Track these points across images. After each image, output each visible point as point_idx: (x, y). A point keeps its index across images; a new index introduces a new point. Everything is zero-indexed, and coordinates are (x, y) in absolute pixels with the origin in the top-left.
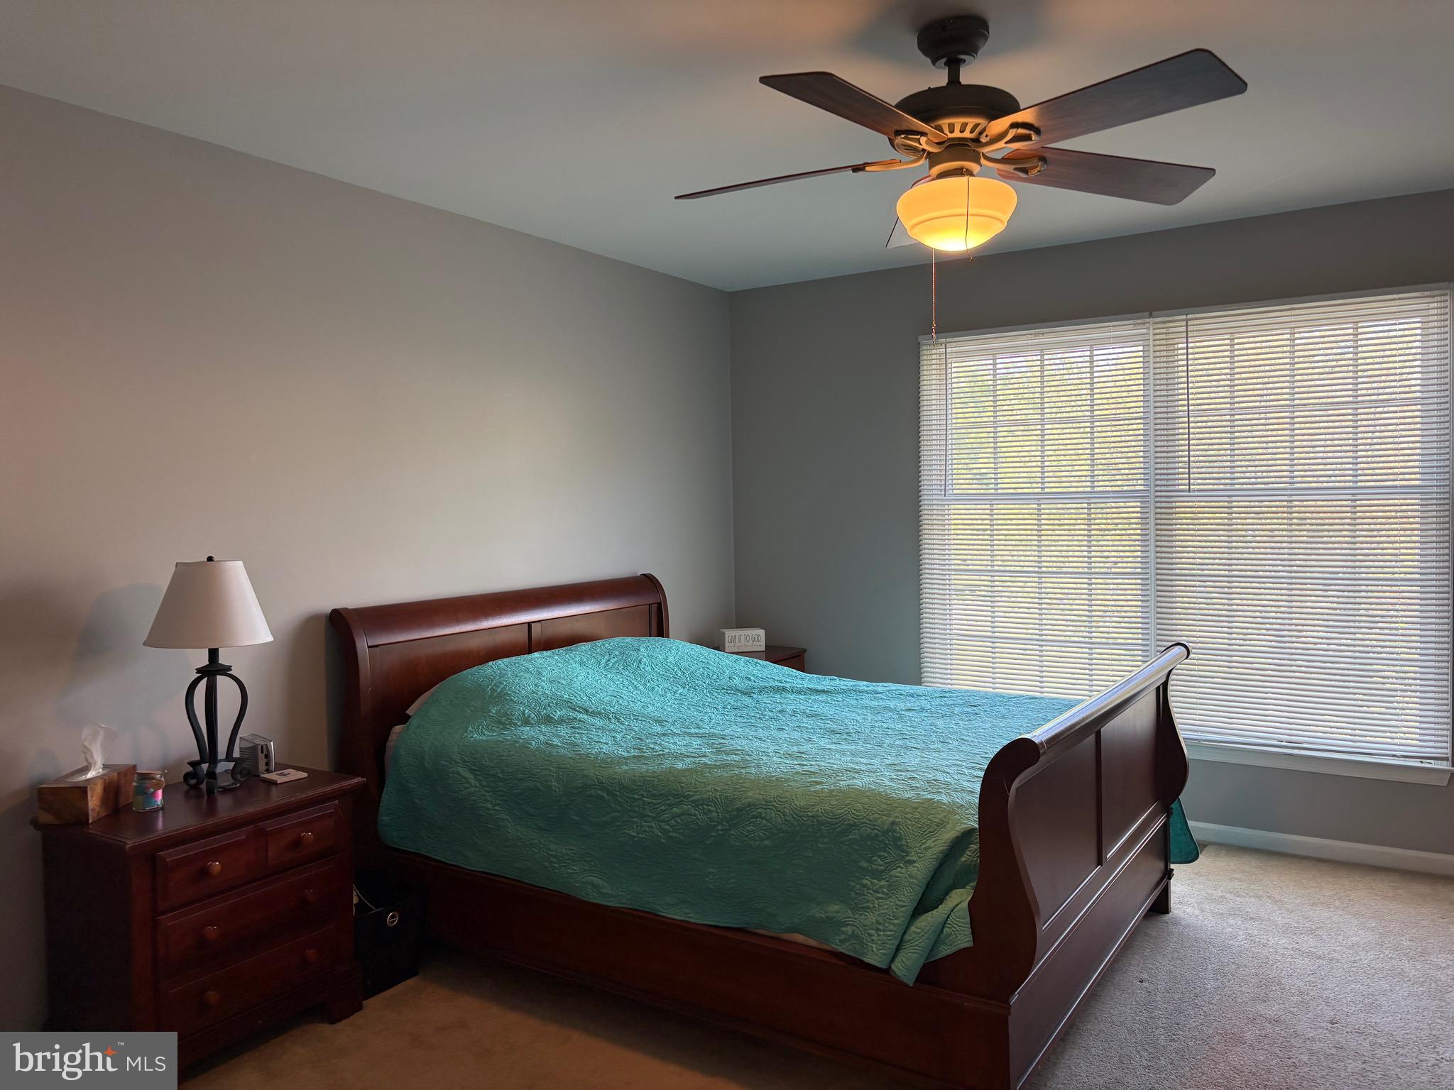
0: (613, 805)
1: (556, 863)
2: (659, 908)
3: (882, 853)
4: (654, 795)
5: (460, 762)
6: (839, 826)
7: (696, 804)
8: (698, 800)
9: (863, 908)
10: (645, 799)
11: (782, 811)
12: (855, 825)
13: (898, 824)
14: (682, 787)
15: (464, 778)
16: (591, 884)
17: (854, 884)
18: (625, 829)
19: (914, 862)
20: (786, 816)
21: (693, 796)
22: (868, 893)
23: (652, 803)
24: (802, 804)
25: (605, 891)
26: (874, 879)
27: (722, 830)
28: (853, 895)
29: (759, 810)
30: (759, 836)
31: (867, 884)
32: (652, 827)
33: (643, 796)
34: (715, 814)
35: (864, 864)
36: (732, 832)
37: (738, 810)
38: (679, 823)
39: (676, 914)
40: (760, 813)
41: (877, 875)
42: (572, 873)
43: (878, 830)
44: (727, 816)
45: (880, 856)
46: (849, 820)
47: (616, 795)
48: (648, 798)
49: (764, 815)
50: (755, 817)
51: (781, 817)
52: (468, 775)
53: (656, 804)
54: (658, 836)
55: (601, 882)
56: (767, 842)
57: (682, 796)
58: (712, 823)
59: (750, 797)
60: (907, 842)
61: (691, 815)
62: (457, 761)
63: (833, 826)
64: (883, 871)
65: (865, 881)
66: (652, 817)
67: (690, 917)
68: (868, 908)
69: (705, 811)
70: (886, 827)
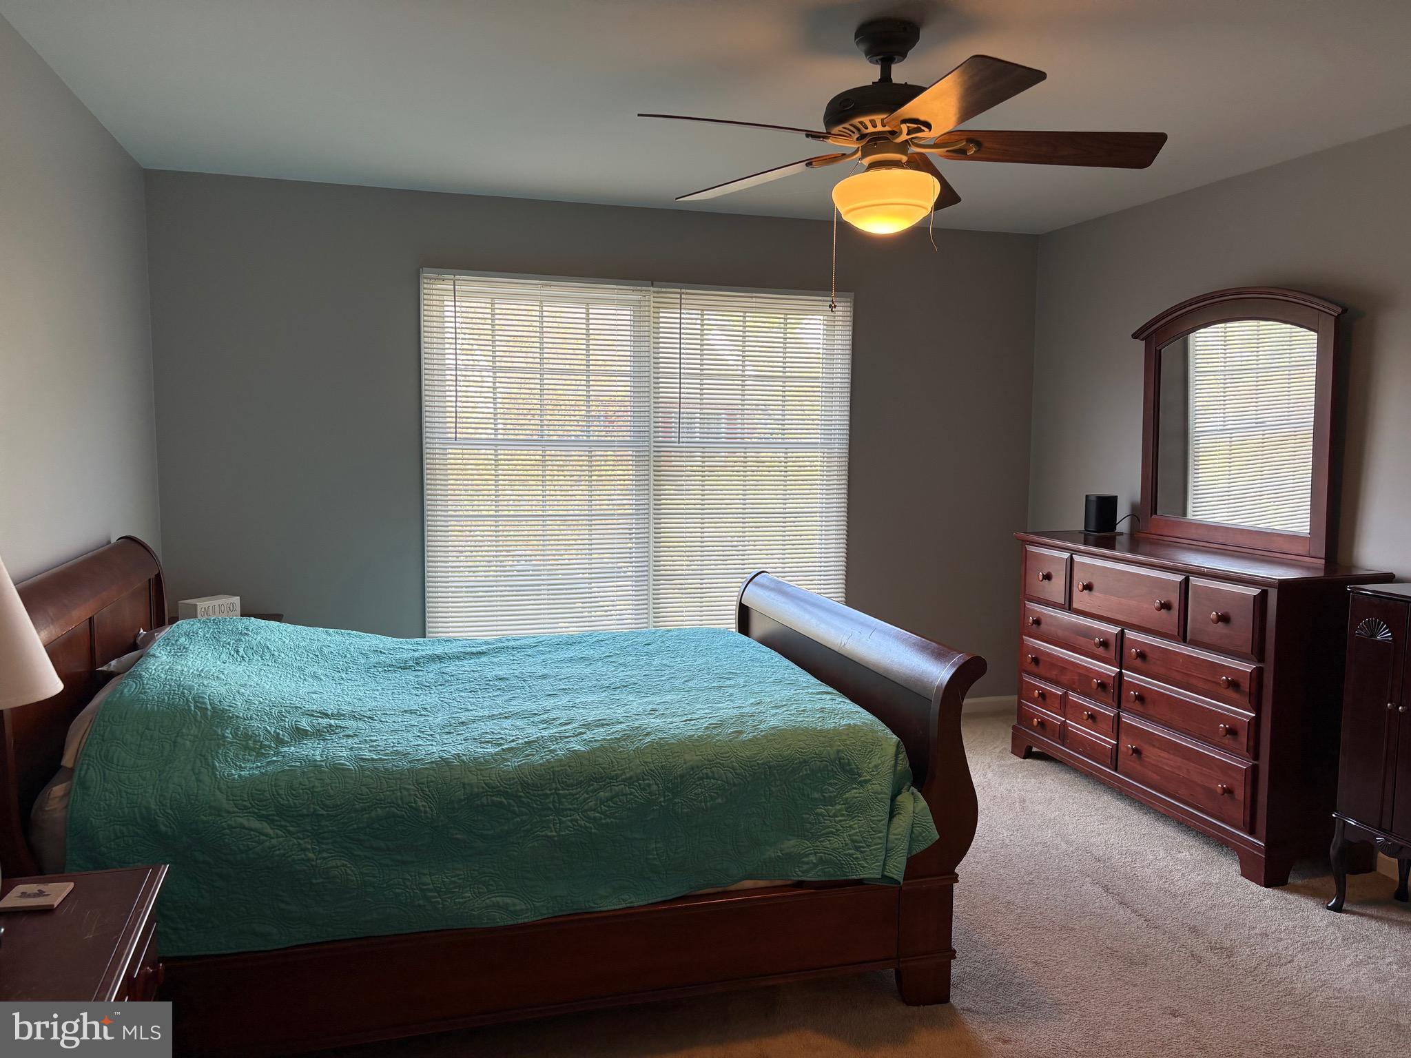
0: (516, 809)
1: (435, 897)
2: (592, 905)
3: (832, 781)
4: (572, 785)
5: (236, 809)
6: (790, 767)
7: (629, 781)
8: (631, 778)
9: (823, 834)
10: (561, 792)
11: (730, 765)
12: (805, 761)
13: (842, 751)
14: (603, 768)
15: (251, 830)
16: (497, 906)
17: (808, 816)
18: (537, 831)
19: (870, 780)
20: (737, 769)
21: (621, 775)
22: (825, 820)
23: (570, 794)
24: (748, 755)
25: (518, 908)
26: (827, 806)
27: (664, 801)
28: (808, 826)
29: (705, 771)
30: (710, 796)
31: (822, 813)
32: (576, 821)
33: (556, 789)
34: (654, 787)
35: (816, 795)
36: (677, 801)
37: (682, 776)
38: (612, 807)
39: (612, 904)
40: (707, 774)
41: (830, 801)
42: (465, 902)
43: (827, 761)
44: (670, 785)
45: (831, 785)
46: (799, 758)
47: (521, 796)
48: (564, 789)
49: (710, 774)
50: (701, 779)
51: (731, 773)
52: (255, 824)
53: (576, 794)
54: (586, 827)
55: (507, 900)
56: (719, 801)
57: (607, 778)
58: (653, 797)
59: (690, 761)
60: (856, 765)
61: (626, 795)
62: (231, 810)
63: (785, 768)
64: (836, 797)
65: (819, 811)
66: (574, 810)
67: (632, 902)
68: (832, 833)
69: (642, 787)
70: (832, 757)
